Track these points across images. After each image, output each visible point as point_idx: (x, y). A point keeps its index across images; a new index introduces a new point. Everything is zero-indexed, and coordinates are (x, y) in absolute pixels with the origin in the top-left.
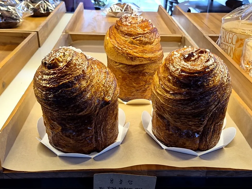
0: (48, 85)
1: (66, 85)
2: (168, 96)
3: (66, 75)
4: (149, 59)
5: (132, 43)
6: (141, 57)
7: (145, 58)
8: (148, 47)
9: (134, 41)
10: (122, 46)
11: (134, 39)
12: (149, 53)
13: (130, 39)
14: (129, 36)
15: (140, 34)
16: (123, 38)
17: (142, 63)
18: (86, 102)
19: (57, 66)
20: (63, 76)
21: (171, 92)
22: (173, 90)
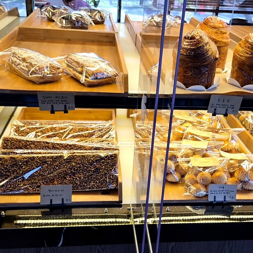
0: (191, 48)
1: (198, 48)
2: (248, 55)
3: (201, 42)
4: (225, 43)
5: (216, 33)
6: (221, 41)
7: (223, 42)
8: (224, 35)
9: (218, 31)
10: (210, 35)
11: (217, 30)
12: (225, 39)
13: (215, 30)
14: (214, 28)
15: (221, 27)
16: (211, 30)
17: (221, 45)
18: (208, 57)
19: (195, 38)
20: (199, 43)
21: (250, 53)
22: (251, 52)
